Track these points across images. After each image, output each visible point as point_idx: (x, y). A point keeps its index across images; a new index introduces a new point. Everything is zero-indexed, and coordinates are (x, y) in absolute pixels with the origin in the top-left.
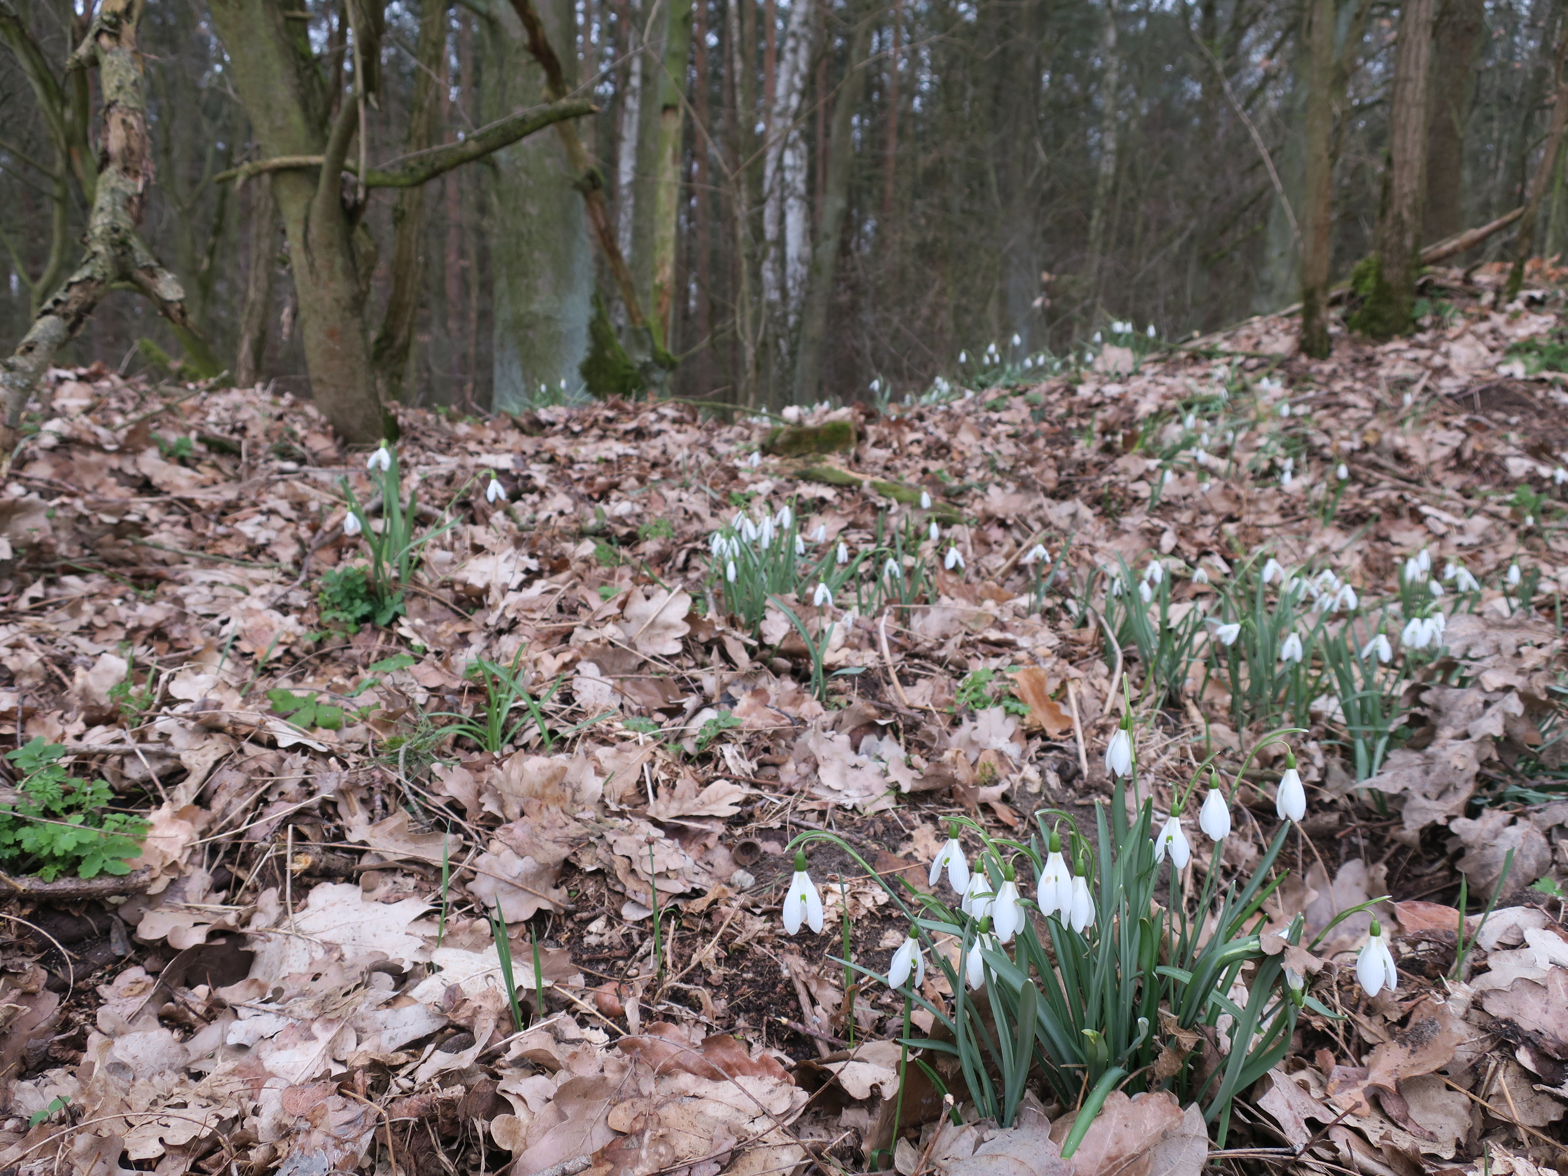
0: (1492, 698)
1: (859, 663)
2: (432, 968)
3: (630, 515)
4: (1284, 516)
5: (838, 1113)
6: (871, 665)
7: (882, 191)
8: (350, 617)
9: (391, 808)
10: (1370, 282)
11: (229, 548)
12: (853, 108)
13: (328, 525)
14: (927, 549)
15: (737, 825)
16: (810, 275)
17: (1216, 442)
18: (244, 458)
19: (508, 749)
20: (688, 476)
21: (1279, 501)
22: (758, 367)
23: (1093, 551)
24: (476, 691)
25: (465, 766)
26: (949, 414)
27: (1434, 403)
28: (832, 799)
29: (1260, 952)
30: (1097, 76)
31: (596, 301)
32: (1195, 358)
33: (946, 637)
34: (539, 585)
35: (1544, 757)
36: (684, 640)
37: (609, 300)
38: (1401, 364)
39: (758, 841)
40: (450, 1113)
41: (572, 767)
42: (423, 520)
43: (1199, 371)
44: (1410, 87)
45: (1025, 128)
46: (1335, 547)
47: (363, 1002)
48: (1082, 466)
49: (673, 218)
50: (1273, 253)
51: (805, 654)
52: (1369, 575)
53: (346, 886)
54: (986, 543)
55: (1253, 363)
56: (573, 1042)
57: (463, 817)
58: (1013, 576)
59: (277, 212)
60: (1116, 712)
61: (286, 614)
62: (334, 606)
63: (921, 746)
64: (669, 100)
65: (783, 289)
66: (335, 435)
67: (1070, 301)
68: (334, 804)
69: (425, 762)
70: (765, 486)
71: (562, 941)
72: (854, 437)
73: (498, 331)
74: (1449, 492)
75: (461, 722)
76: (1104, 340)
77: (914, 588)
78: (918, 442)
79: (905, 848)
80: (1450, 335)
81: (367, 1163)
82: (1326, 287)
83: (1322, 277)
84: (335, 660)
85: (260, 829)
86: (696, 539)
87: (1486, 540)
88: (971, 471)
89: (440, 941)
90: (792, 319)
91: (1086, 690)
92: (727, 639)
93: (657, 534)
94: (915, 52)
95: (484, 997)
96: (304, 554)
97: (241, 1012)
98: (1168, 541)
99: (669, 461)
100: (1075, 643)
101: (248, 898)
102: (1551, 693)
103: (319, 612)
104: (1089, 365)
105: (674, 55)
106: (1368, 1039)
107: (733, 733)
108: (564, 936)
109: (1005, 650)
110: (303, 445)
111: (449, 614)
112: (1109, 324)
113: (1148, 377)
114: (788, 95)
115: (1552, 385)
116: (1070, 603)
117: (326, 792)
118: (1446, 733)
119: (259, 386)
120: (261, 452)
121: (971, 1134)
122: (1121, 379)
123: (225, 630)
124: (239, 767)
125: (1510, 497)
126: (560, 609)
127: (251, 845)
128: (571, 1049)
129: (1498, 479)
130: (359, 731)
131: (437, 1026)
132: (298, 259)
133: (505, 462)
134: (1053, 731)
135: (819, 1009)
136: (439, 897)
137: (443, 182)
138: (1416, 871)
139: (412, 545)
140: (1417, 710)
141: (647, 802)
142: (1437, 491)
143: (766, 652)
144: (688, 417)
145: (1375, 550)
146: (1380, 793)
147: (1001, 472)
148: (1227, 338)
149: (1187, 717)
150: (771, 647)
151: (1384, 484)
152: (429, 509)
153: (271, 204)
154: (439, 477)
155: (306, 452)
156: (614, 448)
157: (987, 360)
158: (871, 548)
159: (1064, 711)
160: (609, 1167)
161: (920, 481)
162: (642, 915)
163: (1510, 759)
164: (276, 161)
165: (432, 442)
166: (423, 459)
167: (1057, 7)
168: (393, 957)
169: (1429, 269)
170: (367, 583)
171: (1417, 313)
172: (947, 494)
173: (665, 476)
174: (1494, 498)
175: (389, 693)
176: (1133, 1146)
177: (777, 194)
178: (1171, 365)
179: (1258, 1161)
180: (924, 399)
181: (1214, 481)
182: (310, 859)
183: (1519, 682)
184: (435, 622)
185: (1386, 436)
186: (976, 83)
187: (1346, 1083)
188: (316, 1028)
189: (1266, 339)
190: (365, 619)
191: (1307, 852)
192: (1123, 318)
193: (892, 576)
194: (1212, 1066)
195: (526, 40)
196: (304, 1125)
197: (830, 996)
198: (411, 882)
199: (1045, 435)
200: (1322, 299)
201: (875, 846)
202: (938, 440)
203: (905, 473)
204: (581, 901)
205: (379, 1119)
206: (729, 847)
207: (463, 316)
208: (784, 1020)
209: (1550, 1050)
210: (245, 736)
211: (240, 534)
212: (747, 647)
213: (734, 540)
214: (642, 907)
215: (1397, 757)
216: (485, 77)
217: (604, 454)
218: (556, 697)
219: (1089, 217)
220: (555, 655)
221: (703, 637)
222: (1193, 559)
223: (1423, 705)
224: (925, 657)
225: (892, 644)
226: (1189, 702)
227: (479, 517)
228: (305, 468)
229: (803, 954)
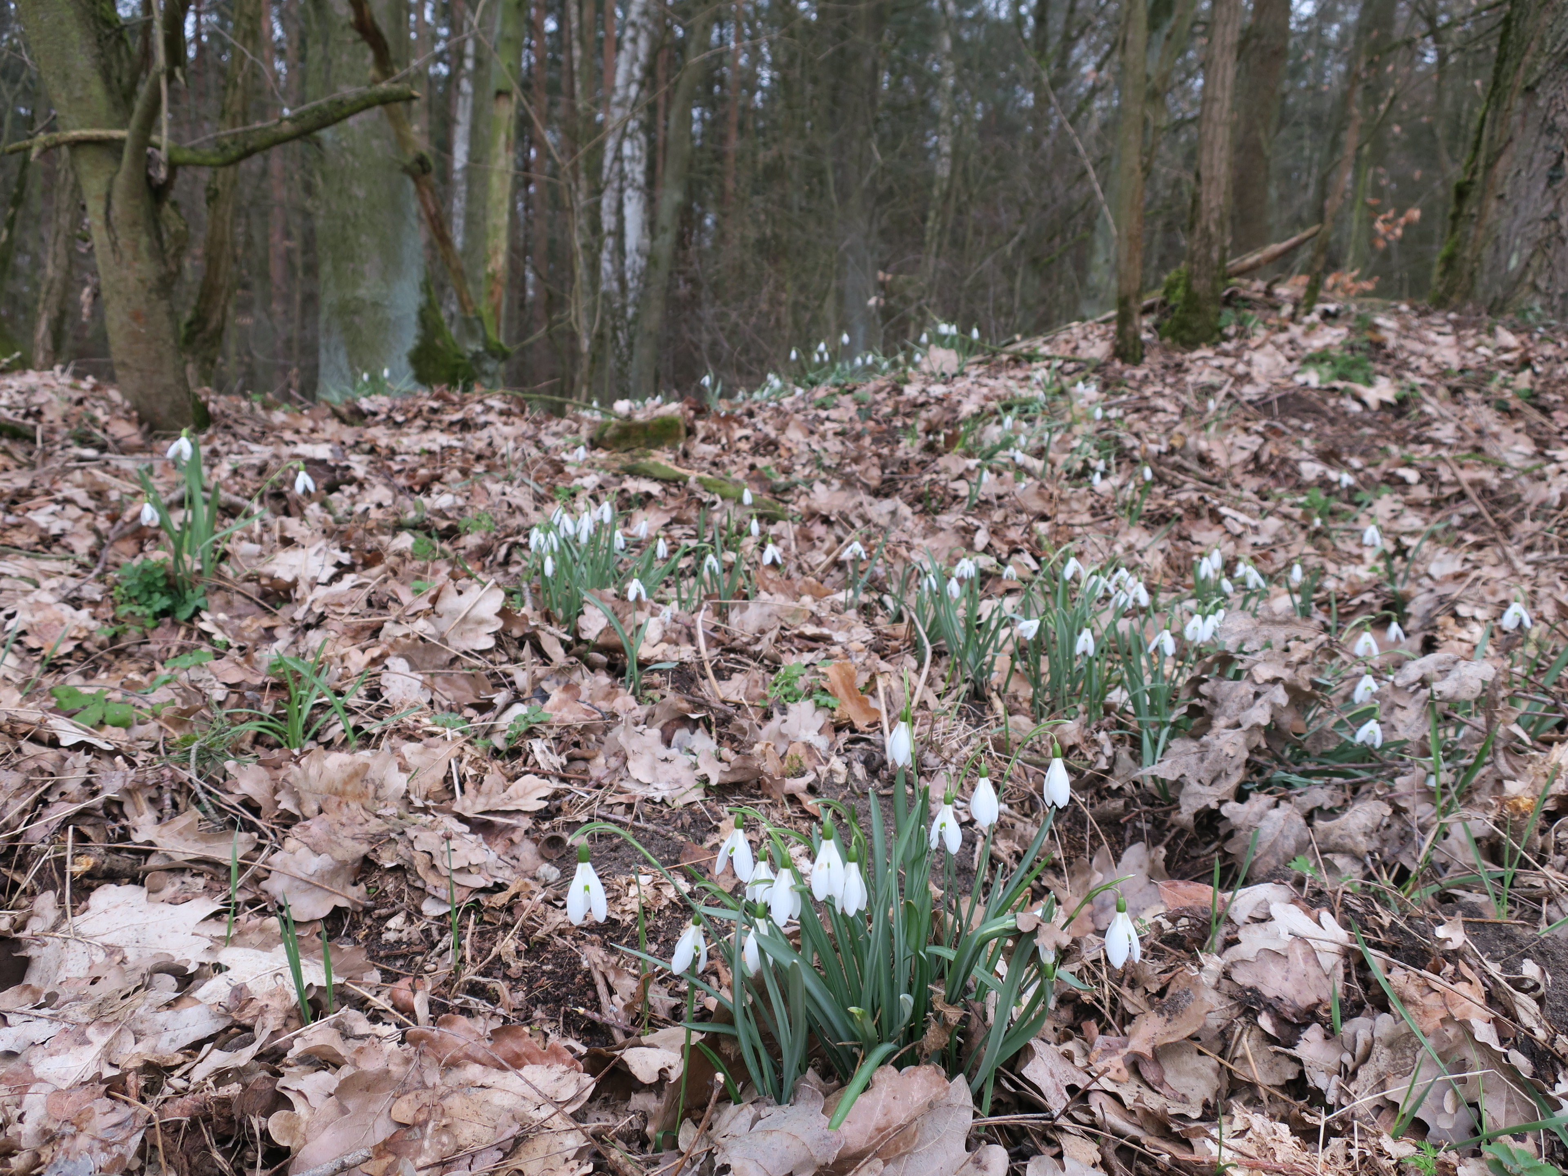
0: (1262, 689)
1: (676, 658)
2: (219, 968)
3: (450, 509)
4: (1094, 515)
5: (627, 1098)
6: (687, 660)
7: (722, 186)
8: (148, 612)
9: (182, 807)
10: (1180, 292)
11: (19, 538)
12: (690, 101)
13: (127, 516)
14: (749, 544)
15: (545, 819)
16: (648, 266)
17: (1034, 443)
18: (39, 444)
19: (309, 745)
20: (512, 469)
21: (1090, 501)
22: (594, 359)
23: (910, 548)
24: (279, 687)
25: (261, 763)
26: (778, 411)
27: (1236, 409)
28: (640, 792)
29: (1016, 930)
30: (934, 81)
31: (426, 287)
32: (1016, 360)
33: (762, 632)
34: (349, 579)
35: (1307, 745)
36: (497, 635)
37: (442, 287)
38: (1207, 371)
39: (565, 835)
40: (225, 1112)
41: (375, 764)
42: (231, 511)
43: (1020, 374)
44: (1217, 106)
45: (861, 129)
46: (1139, 546)
47: (142, 1005)
48: (905, 465)
49: (507, 205)
50: (1099, 259)
51: (620, 649)
52: (1170, 572)
53: (131, 887)
54: (809, 539)
55: (1070, 367)
56: (362, 1037)
57: (258, 816)
58: (834, 572)
59: (77, 187)
60: (923, 705)
61: (78, 608)
62: (130, 599)
63: (733, 739)
64: (502, 86)
65: (622, 281)
66: (140, 422)
67: (905, 300)
68: (120, 804)
69: (219, 760)
70: (591, 481)
71: (360, 938)
72: (683, 432)
73: (323, 316)
74: (1247, 494)
75: (262, 718)
76: (930, 341)
77: (732, 582)
78: (747, 438)
79: (712, 839)
80: (1252, 345)
81: (137, 1163)
82: (1139, 296)
83: (1135, 286)
84: (131, 655)
85: (38, 831)
86: (518, 533)
87: (1279, 540)
88: (798, 467)
89: (229, 941)
90: (630, 311)
91: (895, 684)
92: (542, 635)
93: (478, 528)
94: (756, 48)
95: (272, 995)
96: (101, 546)
97: (11, 1019)
98: (981, 539)
99: (494, 454)
100: (889, 637)
101: (24, 902)
102: (1315, 685)
103: (114, 606)
104: (916, 365)
105: (508, 40)
106: (1131, 1010)
107: (543, 728)
108: (361, 934)
109: (822, 645)
110: (105, 431)
111: (255, 608)
112: (935, 324)
113: (972, 379)
114: (628, 85)
115: (1342, 393)
116: (887, 598)
117: (111, 789)
118: (1220, 723)
119: (58, 368)
120: (58, 438)
121: (749, 1111)
122: (946, 379)
123: (11, 624)
124: (16, 767)
125: (1302, 499)
126: (370, 603)
127: (28, 847)
128: (358, 1044)
129: (1292, 482)
130: (151, 729)
131: (220, 1027)
132: (99, 237)
133: (322, 452)
134: (861, 724)
135: (616, 998)
136: (229, 897)
137: (266, 159)
138: (1193, 853)
139: (216, 537)
140: (1197, 701)
141: (454, 797)
142: (1236, 493)
143: (582, 647)
144: (516, 410)
145: (1177, 549)
146: (1163, 780)
147: (827, 469)
148: (1046, 343)
149: (991, 709)
150: (587, 642)
151: (1188, 486)
152: (238, 500)
153: (71, 177)
154: (250, 467)
155: (107, 439)
156: (438, 440)
157: (817, 358)
158: (693, 543)
159: (873, 703)
160: (391, 1158)
161: (746, 477)
162: (442, 910)
163: (1277, 746)
164: (74, 133)
165: (245, 431)
166: (235, 447)
167: (896, 10)
168: (178, 958)
169: (1235, 280)
170: (166, 576)
171: (1222, 322)
172: (773, 490)
173: (489, 470)
174: (1287, 500)
175: (185, 690)
176: (900, 1117)
177: (616, 185)
178: (994, 367)
179: (1022, 1128)
180: (757, 395)
181: (1030, 480)
182: (92, 860)
183: (1286, 674)
184: (240, 617)
185: (1191, 440)
186: (815, 81)
187: (1109, 1051)
188: (91, 1032)
189: (1083, 344)
190: (165, 613)
191: (1095, 836)
192: (950, 321)
193: (712, 572)
194: (977, 1040)
195: (352, 18)
196: (69, 1129)
197: (627, 985)
198: (201, 882)
199: (871, 433)
200: (1135, 307)
201: (681, 838)
202: (767, 436)
203: (733, 468)
204: (380, 898)
205: (150, 1120)
206: (536, 841)
207: (287, 299)
208: (581, 1010)
209: (1288, 1013)
210: (24, 735)
211: (32, 524)
212: (563, 642)
213: (552, 535)
214: (442, 901)
215: (1177, 745)
216: (310, 53)
217: (427, 446)
218: (363, 693)
219: (924, 219)
220: (363, 651)
221: (516, 632)
222: (1004, 556)
223: (1202, 697)
224: (742, 652)
225: (709, 639)
226: (994, 695)
227: (293, 509)
228: (107, 455)
229: (604, 945)
